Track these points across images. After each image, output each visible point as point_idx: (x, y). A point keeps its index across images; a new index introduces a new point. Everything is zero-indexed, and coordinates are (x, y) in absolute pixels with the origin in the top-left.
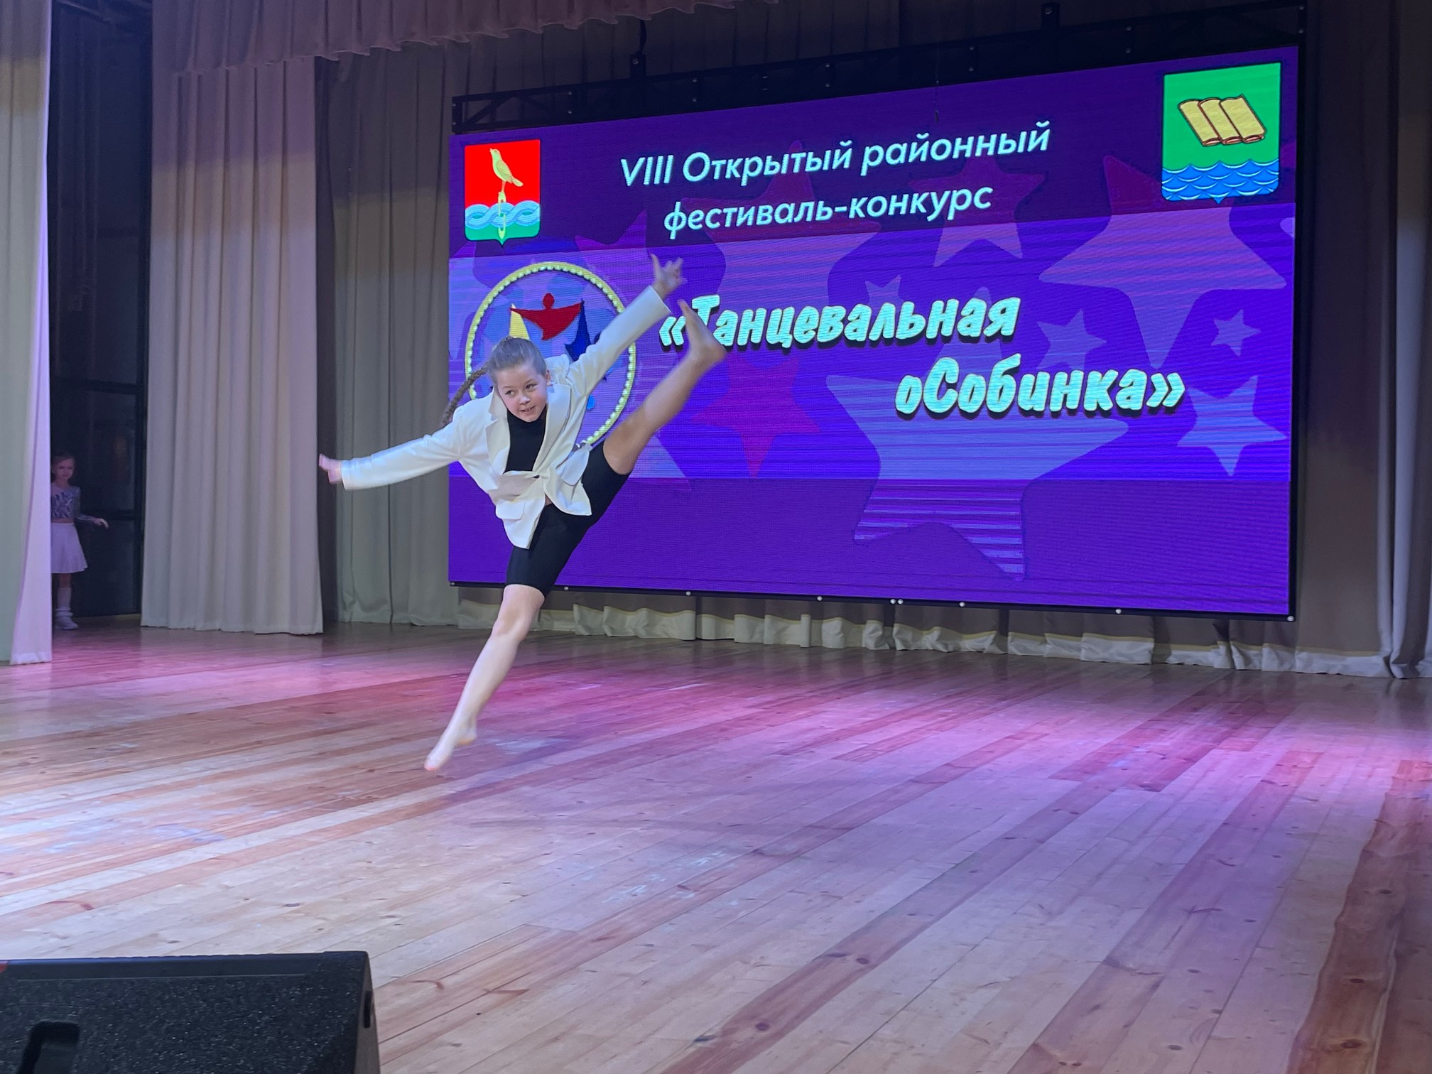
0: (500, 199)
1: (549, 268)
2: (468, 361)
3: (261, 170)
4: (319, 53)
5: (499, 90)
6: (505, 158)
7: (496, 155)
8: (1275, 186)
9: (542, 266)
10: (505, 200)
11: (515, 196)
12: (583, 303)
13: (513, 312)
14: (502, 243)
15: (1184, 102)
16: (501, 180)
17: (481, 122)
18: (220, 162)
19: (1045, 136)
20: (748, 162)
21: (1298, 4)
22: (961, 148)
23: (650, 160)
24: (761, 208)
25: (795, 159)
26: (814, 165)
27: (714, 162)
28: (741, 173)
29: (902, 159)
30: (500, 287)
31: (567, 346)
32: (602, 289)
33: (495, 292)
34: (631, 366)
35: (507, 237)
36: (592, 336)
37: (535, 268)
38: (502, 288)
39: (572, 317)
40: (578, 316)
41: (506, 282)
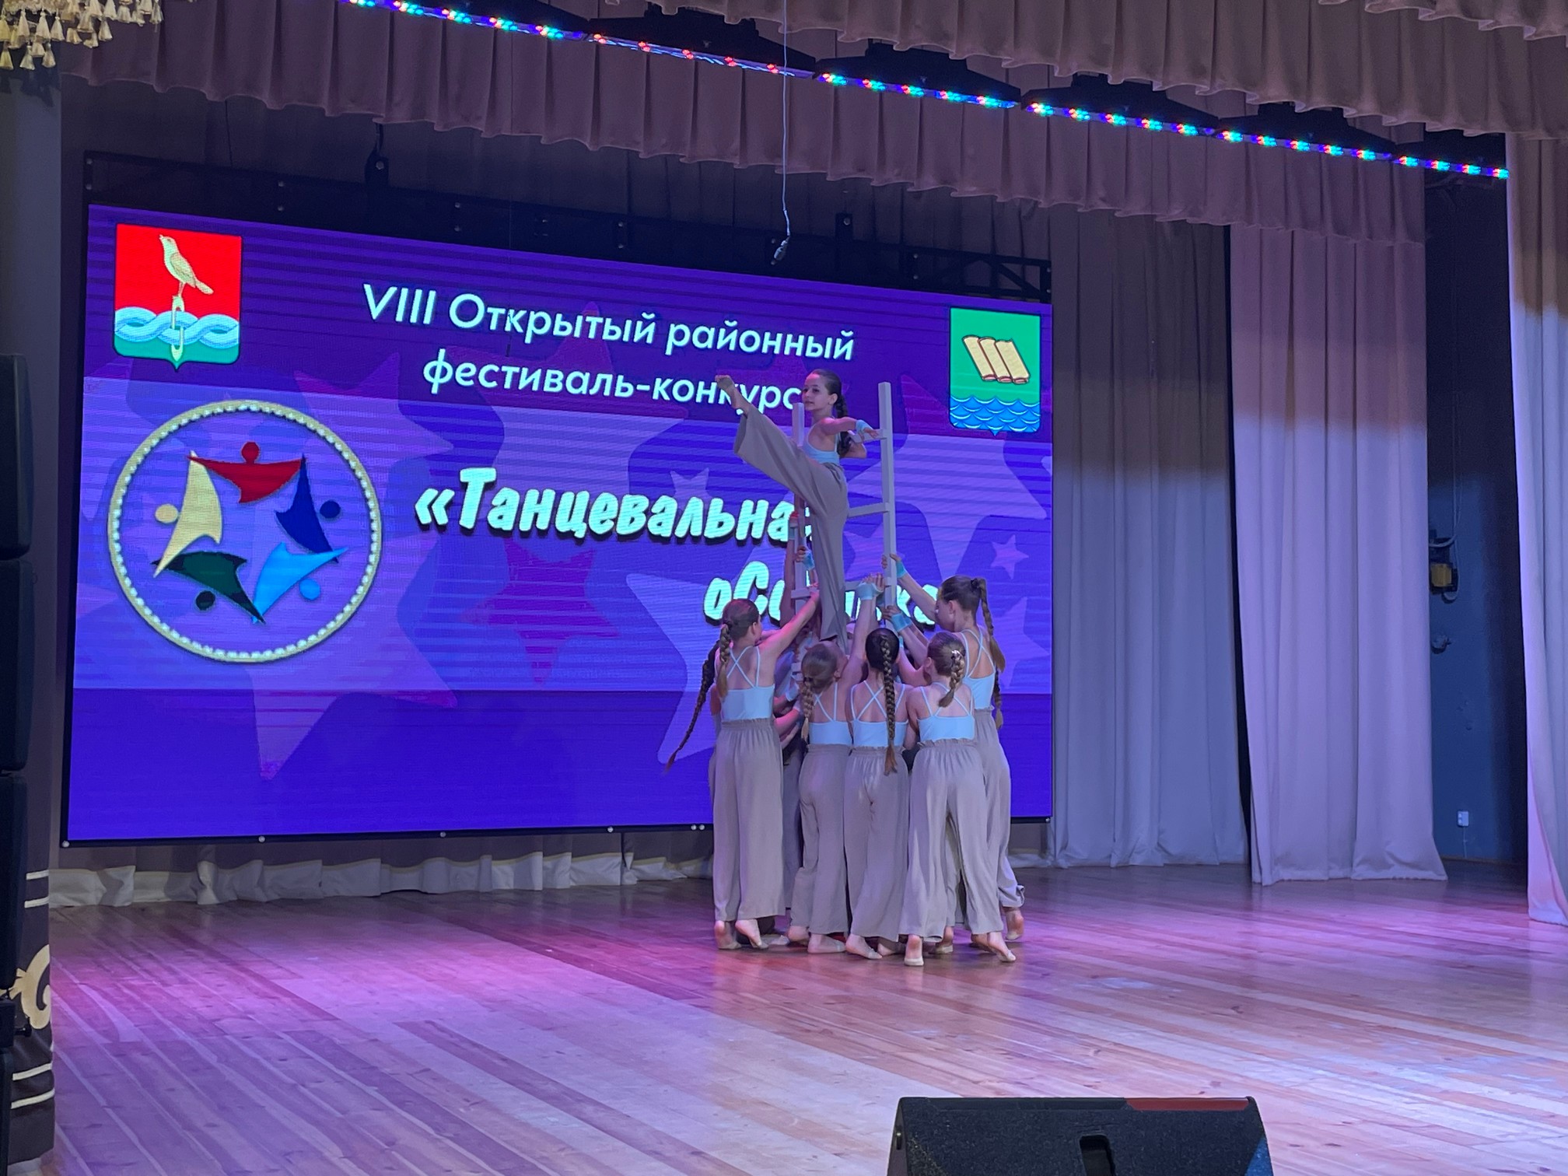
0: (174, 307)
1: (254, 408)
2: (114, 525)
6: (184, 251)
7: (169, 246)
8: (1038, 426)
9: (242, 405)
10: (182, 308)
11: (197, 305)
12: (304, 459)
13: (192, 462)
14: (177, 365)
15: (967, 336)
16: (178, 281)
19: (850, 345)
20: (533, 316)
21: (1044, 265)
22: (770, 343)
23: (405, 292)
24: (550, 373)
25: (589, 324)
26: (612, 333)
27: (490, 310)
28: (525, 328)
29: (709, 344)
30: (172, 425)
31: (278, 514)
32: (333, 444)
33: (162, 432)
34: (375, 547)
35: (187, 358)
36: (318, 505)
37: (230, 406)
38: (174, 427)
39: (284, 479)
40: (296, 476)
41: (183, 419)
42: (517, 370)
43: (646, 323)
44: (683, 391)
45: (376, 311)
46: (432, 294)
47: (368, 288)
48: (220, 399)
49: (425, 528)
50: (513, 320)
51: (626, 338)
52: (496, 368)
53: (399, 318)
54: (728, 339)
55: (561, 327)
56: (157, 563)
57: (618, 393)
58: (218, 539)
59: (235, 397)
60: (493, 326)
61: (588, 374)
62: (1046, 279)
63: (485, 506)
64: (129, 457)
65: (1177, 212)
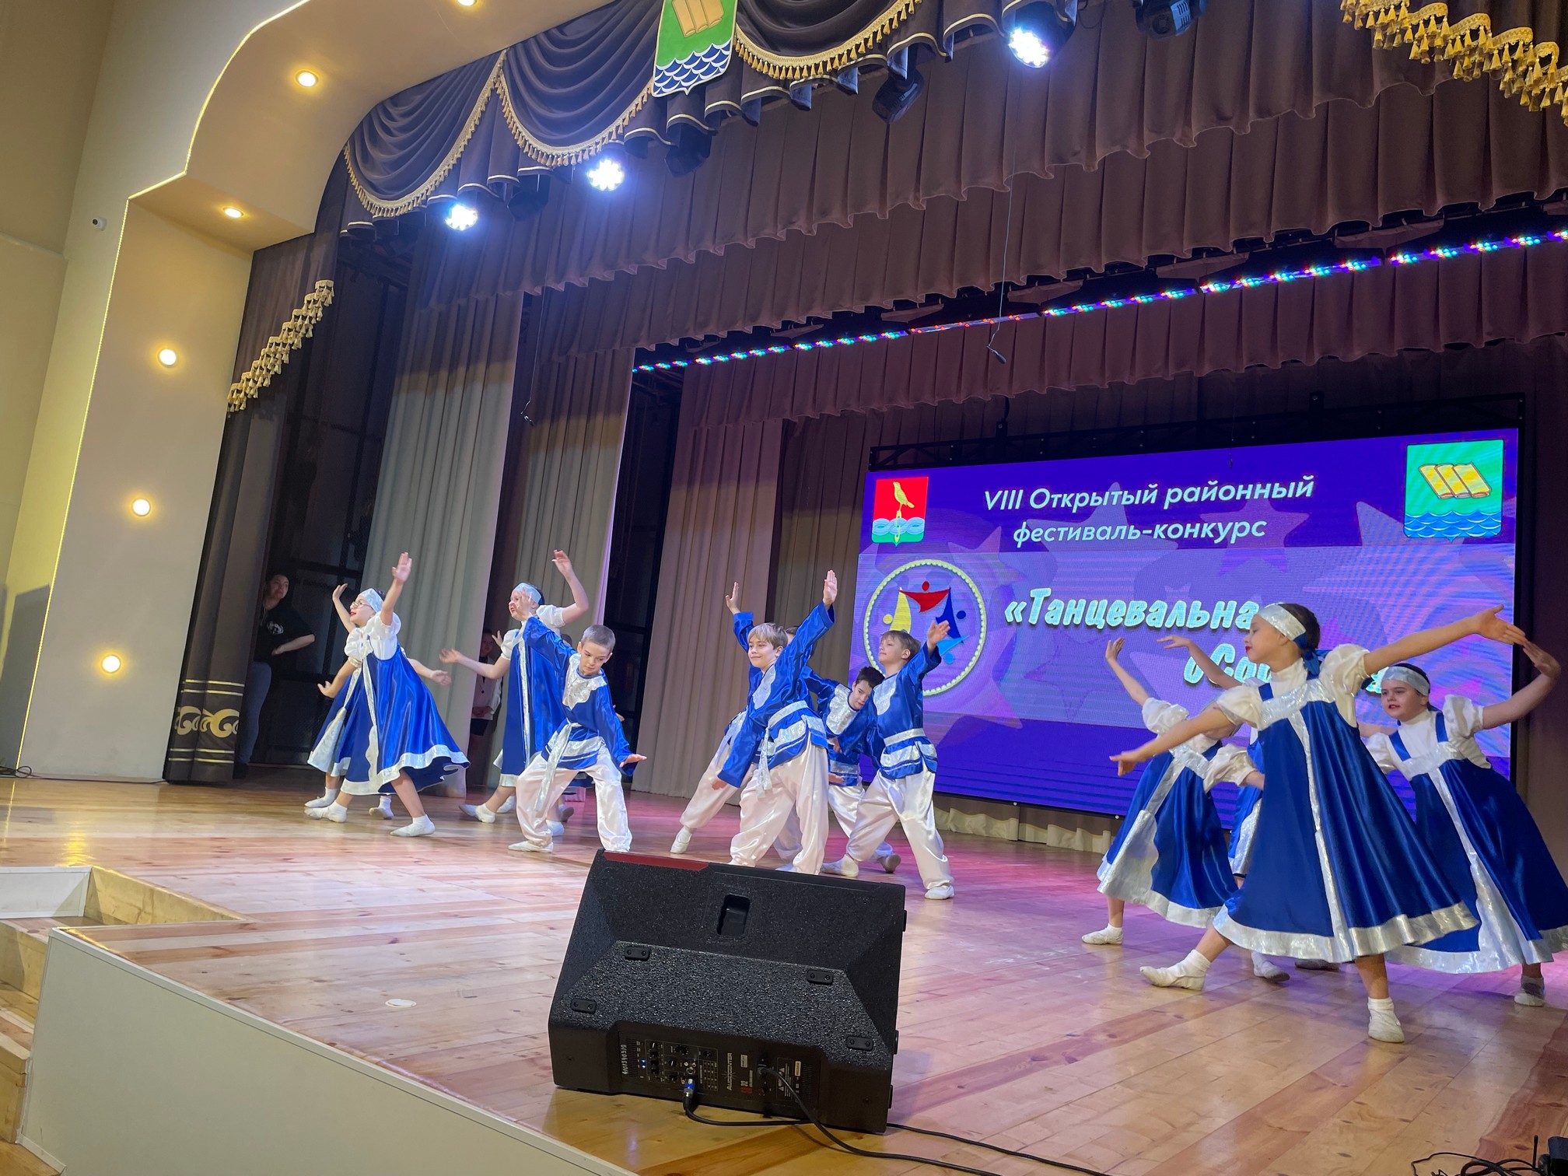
0: (897, 516)
1: (929, 564)
2: (866, 624)
3: (741, 489)
4: (787, 416)
5: (901, 443)
6: (903, 488)
7: (897, 486)
8: (1500, 530)
9: (923, 562)
10: (900, 516)
11: (908, 514)
12: (950, 588)
13: (900, 593)
14: (896, 545)
15: (1423, 466)
16: (899, 503)
17: (888, 464)
18: (715, 484)
19: (1310, 487)
20: (1079, 496)
21: (1519, 397)
22: (1241, 492)
23: (1006, 492)
24: (1086, 529)
25: (1113, 496)
26: (1129, 500)
27: (1052, 496)
28: (1073, 504)
29: (1195, 498)
30: (892, 575)
31: (937, 616)
32: (965, 580)
33: (888, 579)
34: (983, 635)
35: (901, 541)
36: (956, 612)
37: (918, 563)
38: (894, 576)
39: (941, 599)
40: (947, 595)
41: (897, 572)
42: (1067, 529)
43: (1151, 491)
44: (1175, 531)
45: (990, 506)
46: (1021, 492)
47: (987, 493)
48: (914, 560)
49: (1010, 623)
50: (1066, 500)
51: (1138, 502)
52: (1055, 530)
53: (1002, 507)
54: (1211, 492)
55: (1094, 500)
57: (1130, 537)
59: (920, 559)
61: (1110, 527)
63: (1044, 610)
64: (874, 592)
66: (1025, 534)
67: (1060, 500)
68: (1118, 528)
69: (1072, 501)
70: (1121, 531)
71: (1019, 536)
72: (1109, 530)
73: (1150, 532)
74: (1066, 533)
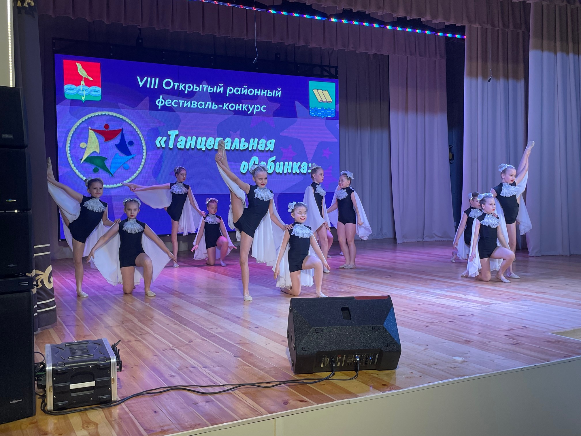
0: (82, 84)
1: (107, 114)
2: (68, 149)
6: (83, 67)
7: (79, 66)
8: (335, 115)
9: (103, 113)
10: (84, 84)
11: (88, 83)
12: (122, 129)
13: (90, 130)
14: (83, 101)
15: (314, 89)
16: (82, 77)
19: (280, 93)
20: (187, 85)
21: (336, 68)
22: (256, 92)
23: (149, 79)
24: (193, 102)
25: (204, 87)
26: (211, 90)
27: (174, 84)
28: (185, 89)
29: (239, 93)
30: (83, 119)
31: (116, 145)
32: (131, 124)
33: (81, 121)
34: (144, 154)
35: (86, 99)
36: (127, 142)
37: (100, 113)
39: (118, 134)
40: (120, 134)
41: (86, 117)
42: (183, 101)
43: (220, 87)
44: (232, 107)
45: (141, 84)
46: (157, 79)
47: (138, 78)
48: (96, 111)
49: (159, 148)
50: (181, 86)
51: (215, 91)
52: (177, 101)
53: (148, 86)
54: (245, 91)
55: (195, 88)
56: (81, 159)
57: (213, 108)
58: (98, 152)
59: (101, 111)
60: (176, 89)
61: (204, 102)
62: (337, 72)
63: (176, 141)
64: (71, 129)
65: (374, 51)
66: (162, 102)
67: (178, 86)
68: (208, 103)
69: (185, 87)
70: (209, 104)
71: (159, 102)
72: (204, 103)
73: (221, 106)
74: (183, 103)
